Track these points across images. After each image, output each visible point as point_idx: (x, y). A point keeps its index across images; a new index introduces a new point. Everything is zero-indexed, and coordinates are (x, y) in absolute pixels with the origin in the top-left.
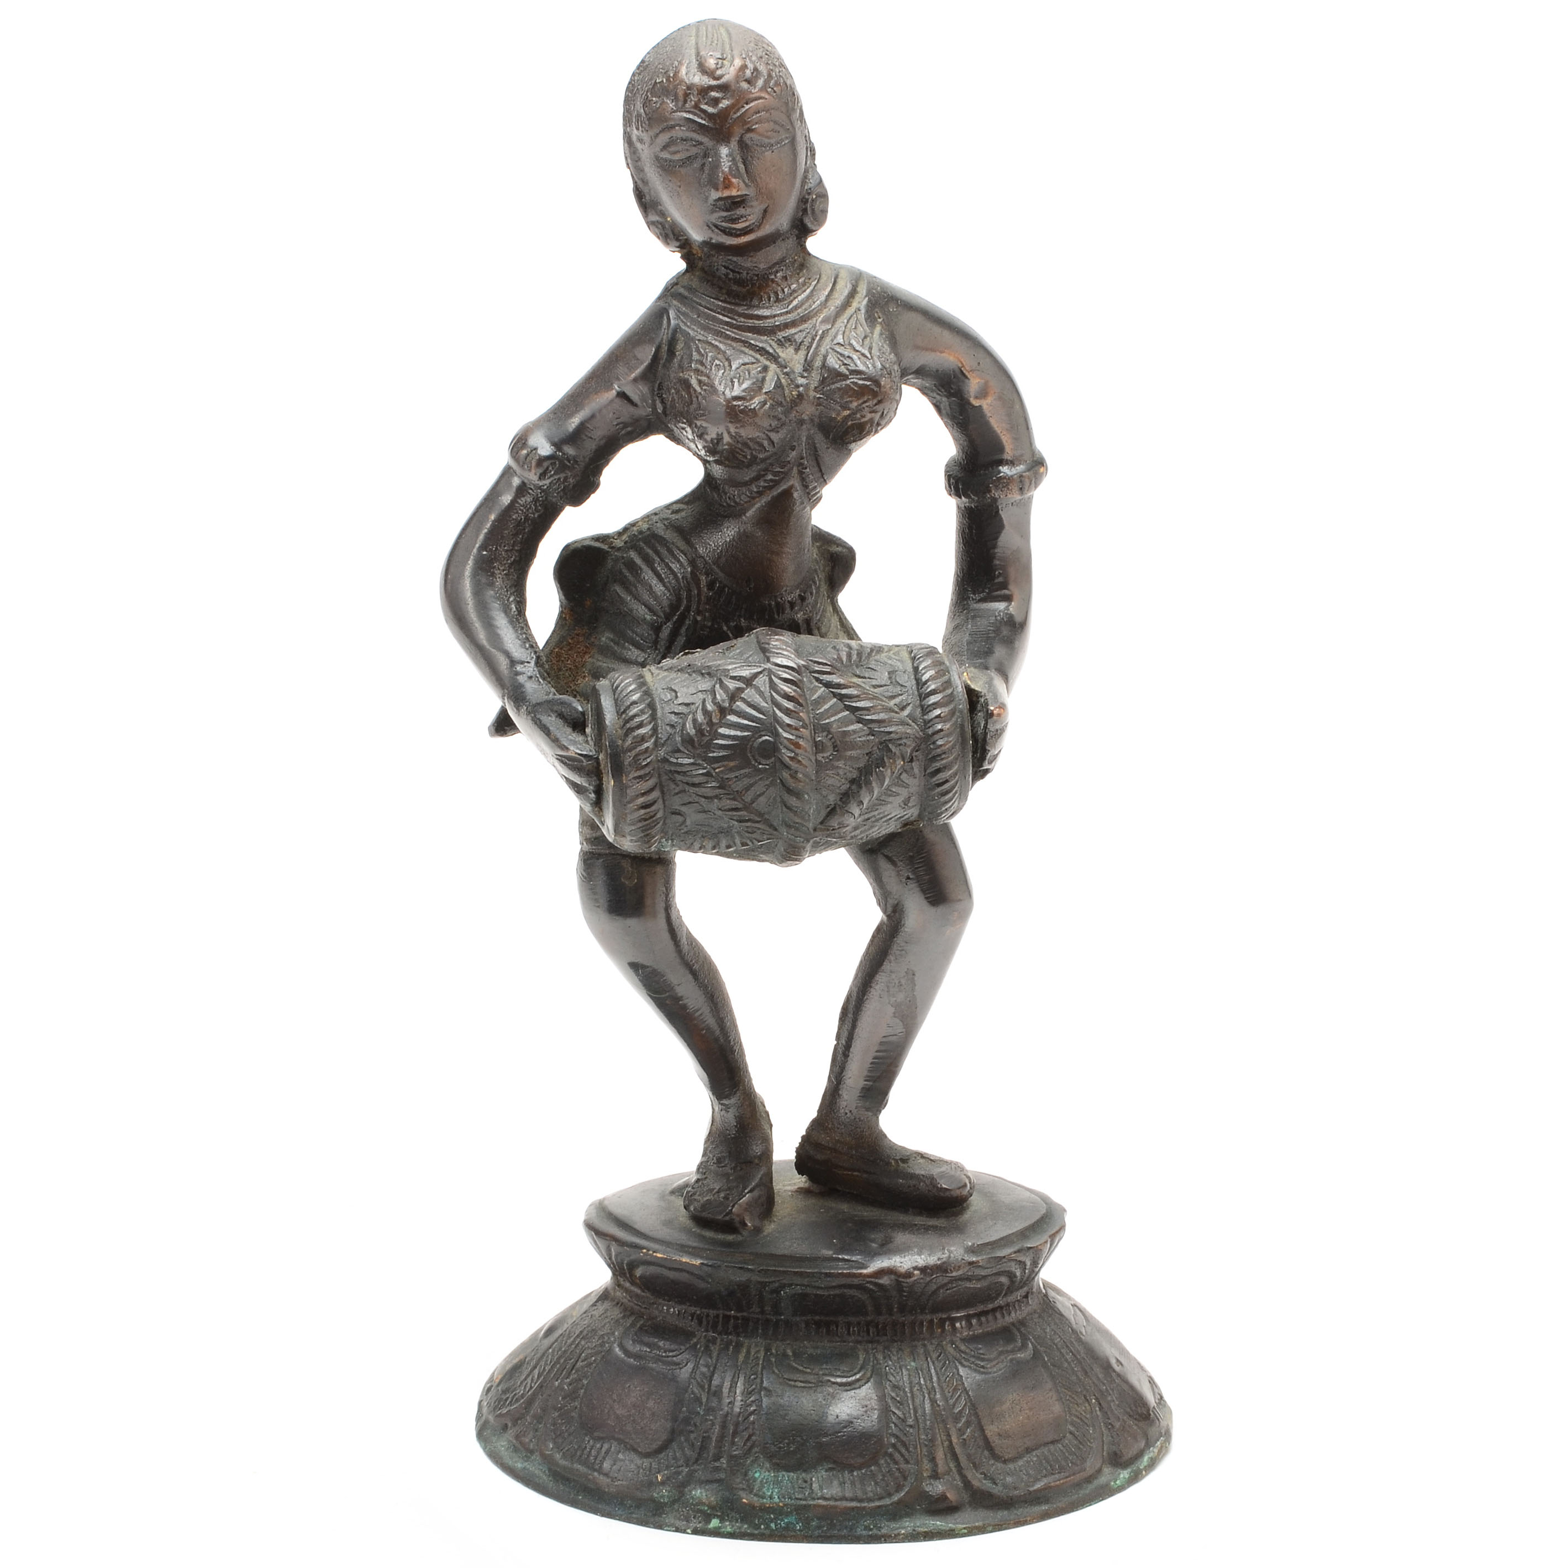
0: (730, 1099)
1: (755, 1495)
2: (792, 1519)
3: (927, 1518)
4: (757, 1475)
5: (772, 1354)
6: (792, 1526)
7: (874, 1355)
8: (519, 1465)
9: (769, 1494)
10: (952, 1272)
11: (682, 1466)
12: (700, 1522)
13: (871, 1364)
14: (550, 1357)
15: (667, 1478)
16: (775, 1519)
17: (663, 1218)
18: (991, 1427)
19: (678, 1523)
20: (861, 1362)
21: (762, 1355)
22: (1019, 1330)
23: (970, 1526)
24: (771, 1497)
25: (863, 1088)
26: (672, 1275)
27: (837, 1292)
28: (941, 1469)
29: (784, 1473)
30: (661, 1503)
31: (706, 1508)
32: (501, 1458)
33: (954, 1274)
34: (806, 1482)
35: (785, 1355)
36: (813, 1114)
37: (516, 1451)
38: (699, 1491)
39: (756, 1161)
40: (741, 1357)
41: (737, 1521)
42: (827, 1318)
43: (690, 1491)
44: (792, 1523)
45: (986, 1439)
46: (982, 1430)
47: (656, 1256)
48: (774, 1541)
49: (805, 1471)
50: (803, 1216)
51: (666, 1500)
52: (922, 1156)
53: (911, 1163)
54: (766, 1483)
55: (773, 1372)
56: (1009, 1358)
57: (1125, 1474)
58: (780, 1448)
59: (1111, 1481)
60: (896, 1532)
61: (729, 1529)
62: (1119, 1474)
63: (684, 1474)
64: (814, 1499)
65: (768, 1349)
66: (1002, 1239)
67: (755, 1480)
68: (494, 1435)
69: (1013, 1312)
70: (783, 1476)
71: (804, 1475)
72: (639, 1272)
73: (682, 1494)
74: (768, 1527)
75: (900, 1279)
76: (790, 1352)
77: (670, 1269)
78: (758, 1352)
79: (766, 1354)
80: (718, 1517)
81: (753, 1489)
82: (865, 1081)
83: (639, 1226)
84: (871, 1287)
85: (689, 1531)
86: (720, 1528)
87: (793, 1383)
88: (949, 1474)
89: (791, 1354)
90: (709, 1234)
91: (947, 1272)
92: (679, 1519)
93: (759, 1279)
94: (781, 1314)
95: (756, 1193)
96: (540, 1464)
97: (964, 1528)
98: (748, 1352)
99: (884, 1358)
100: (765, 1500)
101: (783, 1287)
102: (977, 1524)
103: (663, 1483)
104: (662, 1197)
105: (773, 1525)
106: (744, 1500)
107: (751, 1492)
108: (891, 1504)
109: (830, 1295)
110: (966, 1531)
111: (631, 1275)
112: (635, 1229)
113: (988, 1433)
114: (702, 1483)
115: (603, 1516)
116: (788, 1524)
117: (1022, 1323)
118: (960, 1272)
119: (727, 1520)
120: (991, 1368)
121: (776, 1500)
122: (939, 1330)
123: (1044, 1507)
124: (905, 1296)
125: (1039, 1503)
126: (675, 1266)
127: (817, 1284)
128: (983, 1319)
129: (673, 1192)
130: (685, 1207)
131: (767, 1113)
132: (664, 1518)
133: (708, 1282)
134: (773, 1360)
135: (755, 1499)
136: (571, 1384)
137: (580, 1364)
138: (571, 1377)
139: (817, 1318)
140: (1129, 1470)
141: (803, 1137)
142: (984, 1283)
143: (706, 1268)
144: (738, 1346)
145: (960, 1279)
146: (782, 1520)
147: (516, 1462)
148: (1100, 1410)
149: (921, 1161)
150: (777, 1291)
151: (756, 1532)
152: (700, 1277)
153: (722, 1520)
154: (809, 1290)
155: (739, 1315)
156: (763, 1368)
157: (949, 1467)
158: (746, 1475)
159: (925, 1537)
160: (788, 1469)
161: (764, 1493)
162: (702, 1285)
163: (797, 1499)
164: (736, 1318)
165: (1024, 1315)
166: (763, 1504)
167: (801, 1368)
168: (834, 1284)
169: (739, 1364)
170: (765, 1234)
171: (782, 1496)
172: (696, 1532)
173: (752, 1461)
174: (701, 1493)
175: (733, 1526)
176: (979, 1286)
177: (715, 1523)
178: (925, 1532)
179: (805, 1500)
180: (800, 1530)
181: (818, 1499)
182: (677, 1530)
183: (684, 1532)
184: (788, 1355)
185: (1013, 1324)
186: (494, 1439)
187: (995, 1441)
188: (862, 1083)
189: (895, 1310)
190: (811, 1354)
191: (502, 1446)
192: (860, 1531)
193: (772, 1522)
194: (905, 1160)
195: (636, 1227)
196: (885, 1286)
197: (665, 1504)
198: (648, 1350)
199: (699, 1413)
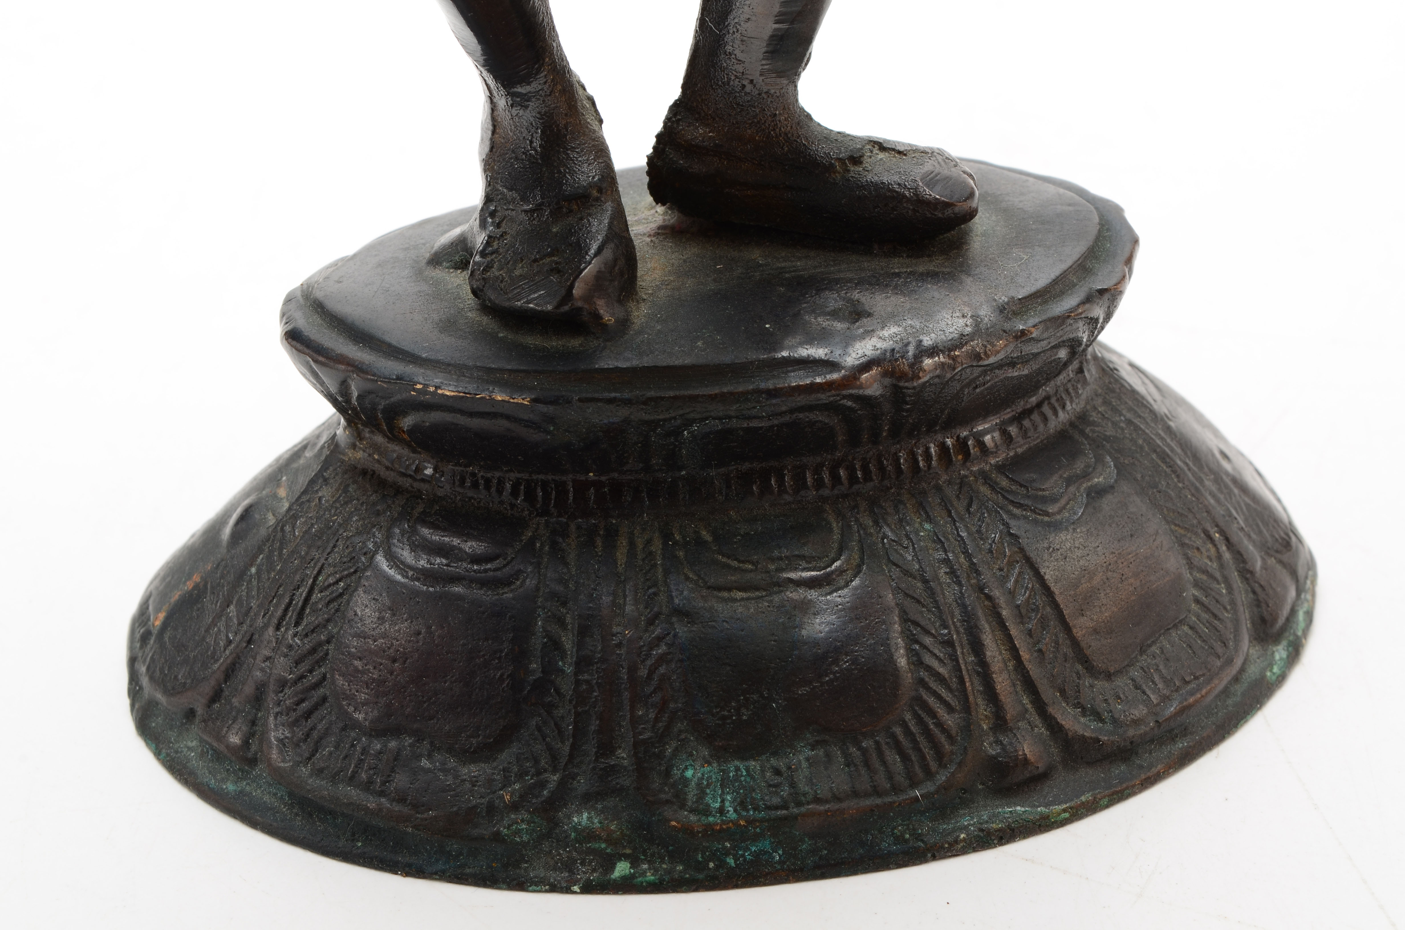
0: (529, 83)
1: (692, 811)
2: (766, 844)
3: (997, 803)
4: (689, 773)
5: (676, 543)
6: (766, 857)
7: (857, 520)
8: (230, 787)
9: (717, 805)
10: (988, 357)
11: (545, 771)
12: (594, 870)
13: (856, 537)
14: (255, 583)
15: (521, 797)
16: (733, 848)
17: (436, 317)
18: (1082, 620)
19: (553, 876)
20: (836, 537)
21: (657, 546)
22: (1082, 432)
23: (1072, 804)
24: (722, 811)
25: (772, 36)
26: (475, 423)
27: (787, 418)
28: (1011, 711)
29: (737, 763)
30: (518, 843)
31: (603, 846)
32: (192, 773)
33: (992, 360)
34: (777, 772)
35: (700, 542)
36: (676, 93)
37: (218, 759)
38: (585, 815)
39: (595, 193)
40: (621, 556)
41: (663, 861)
42: (764, 465)
43: (569, 817)
44: (766, 853)
45: (1075, 643)
46: (1067, 629)
47: (443, 395)
48: (736, 886)
49: (774, 754)
50: (690, 283)
51: (525, 838)
52: (881, 146)
53: (867, 162)
54: (708, 785)
55: (687, 578)
56: (1082, 489)
57: (1280, 652)
58: (724, 718)
59: (1264, 670)
60: (950, 839)
61: (650, 877)
62: (1273, 653)
63: (552, 786)
64: (799, 804)
65: (667, 536)
66: (1055, 282)
67: (686, 782)
68: (171, 728)
69: (1068, 403)
70: (737, 769)
71: (773, 761)
72: (407, 422)
73: (554, 823)
74: (721, 864)
75: (901, 384)
76: (706, 536)
77: (471, 414)
78: (649, 542)
79: (665, 544)
80: (626, 857)
81: (685, 799)
82: (777, 22)
83: (394, 338)
84: (849, 403)
85: (576, 888)
86: (632, 876)
87: (725, 594)
88: (1024, 718)
89: (709, 538)
90: (532, 341)
91: (981, 359)
92: (555, 869)
93: (647, 417)
94: (680, 469)
95: (608, 253)
96: (270, 785)
97: (1064, 811)
98: (632, 544)
99: (876, 523)
100: (711, 819)
101: (688, 423)
102: (1083, 798)
103: (515, 807)
104: (419, 274)
105: (731, 861)
106: (674, 823)
107: (683, 806)
108: (937, 792)
109: (772, 427)
110: (1067, 815)
111: (391, 428)
112: (390, 345)
113: (1078, 633)
114: (588, 799)
115: (407, 874)
116: (757, 855)
117: (1083, 418)
118: (1001, 356)
119: (642, 862)
120: (1060, 512)
121: (732, 815)
122: (960, 457)
123: (1181, 744)
124: (907, 410)
125: (1173, 739)
126: (482, 409)
127: (754, 412)
128: (1026, 423)
129: (436, 260)
130: (474, 292)
131: (591, 100)
132: (526, 869)
133: (549, 433)
134: (681, 554)
135: (693, 818)
136: (306, 635)
137: (316, 596)
138: (304, 622)
139: (747, 466)
140: (1284, 643)
141: (659, 137)
142: (1035, 366)
143: (542, 408)
144: (611, 535)
145: (1000, 365)
146: (746, 849)
147: (223, 780)
148: (1228, 548)
149: (881, 155)
150: (677, 433)
151: (701, 876)
152: (529, 424)
153: (635, 863)
154: (734, 423)
155: (603, 478)
156: (667, 572)
157: (1023, 705)
158: (668, 773)
159: (1001, 838)
160: (744, 753)
161: (708, 805)
162: (534, 436)
163: (768, 808)
164: (598, 485)
165: (1082, 404)
166: (709, 826)
167: (735, 564)
168: (784, 408)
169: (620, 569)
170: (636, 327)
171: (742, 804)
172: (589, 889)
173: (676, 749)
174: (589, 818)
175: (656, 870)
176: (1026, 372)
177: (622, 869)
178: (999, 830)
179: (785, 807)
180: (780, 862)
181: (808, 803)
182: (554, 889)
183: (567, 890)
184: (706, 542)
185: (1072, 424)
186: (172, 735)
187: (1093, 645)
188: (770, 27)
189: (884, 434)
190: (748, 534)
191: (190, 749)
192: (886, 845)
193: (727, 854)
194: (856, 160)
195: (387, 338)
196: (876, 398)
197: (524, 845)
198: (444, 561)
199: (563, 671)
